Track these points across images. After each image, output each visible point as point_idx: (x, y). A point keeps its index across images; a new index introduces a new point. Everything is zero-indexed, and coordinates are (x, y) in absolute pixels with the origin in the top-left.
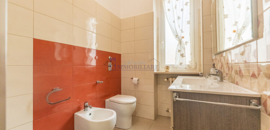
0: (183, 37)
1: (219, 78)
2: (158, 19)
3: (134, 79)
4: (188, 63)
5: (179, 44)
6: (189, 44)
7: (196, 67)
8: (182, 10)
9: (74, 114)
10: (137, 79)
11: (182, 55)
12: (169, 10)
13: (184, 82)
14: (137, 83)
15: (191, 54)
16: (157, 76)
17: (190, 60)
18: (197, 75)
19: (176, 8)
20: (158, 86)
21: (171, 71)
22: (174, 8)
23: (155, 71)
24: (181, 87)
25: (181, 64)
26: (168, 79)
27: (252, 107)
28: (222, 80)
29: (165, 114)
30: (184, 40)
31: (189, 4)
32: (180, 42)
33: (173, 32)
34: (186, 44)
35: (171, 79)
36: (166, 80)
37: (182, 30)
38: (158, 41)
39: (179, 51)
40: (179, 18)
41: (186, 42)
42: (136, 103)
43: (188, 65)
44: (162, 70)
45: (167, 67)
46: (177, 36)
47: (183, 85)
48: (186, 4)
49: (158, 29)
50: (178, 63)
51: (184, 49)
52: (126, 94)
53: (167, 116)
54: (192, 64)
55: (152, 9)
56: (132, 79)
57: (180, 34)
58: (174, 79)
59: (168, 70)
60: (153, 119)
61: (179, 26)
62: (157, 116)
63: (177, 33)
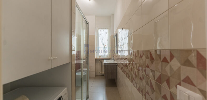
0: (105, 45)
2: (96, 36)
6: (107, 48)
8: (105, 35)
12: (100, 34)
16: (96, 59)
18: (109, 59)
19: (103, 34)
21: (101, 58)
25: (105, 55)
26: (100, 61)
29: (99, 74)
30: (106, 46)
32: (104, 47)
33: (102, 43)
35: (101, 61)
38: (96, 46)
40: (104, 38)
43: (107, 55)
44: (98, 58)
45: (100, 56)
46: (103, 45)
48: (107, 33)
55: (95, 34)
57: (104, 44)
60: (95, 76)
61: (104, 41)
62: (96, 76)
63: (103, 43)
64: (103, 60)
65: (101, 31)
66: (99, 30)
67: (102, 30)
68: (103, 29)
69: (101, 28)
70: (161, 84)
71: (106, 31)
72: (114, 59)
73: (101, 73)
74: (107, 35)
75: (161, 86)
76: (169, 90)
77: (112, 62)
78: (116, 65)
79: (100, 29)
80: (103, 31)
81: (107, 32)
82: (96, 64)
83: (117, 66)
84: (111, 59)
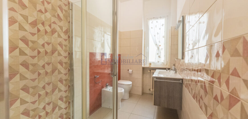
0: (160, 46)
1: (175, 72)
2: (145, 32)
3: (130, 70)
4: (162, 61)
5: (158, 50)
6: (163, 50)
7: (167, 64)
8: (160, 29)
9: (101, 90)
10: (131, 71)
11: (159, 57)
12: (152, 28)
13: (159, 73)
14: (132, 73)
15: (165, 56)
16: (144, 68)
17: (164, 59)
18: (165, 69)
19: (156, 27)
20: (144, 75)
21: (152, 66)
22: (155, 27)
23: (143, 66)
24: (158, 75)
25: (158, 62)
26: (150, 71)
27: (180, 82)
28: (176, 72)
29: (148, 92)
30: (160, 48)
31: (164, 25)
32: (158, 48)
33: (154, 42)
34: (162, 50)
35: (152, 71)
36: (149, 71)
37: (159, 41)
38: (144, 47)
39: (158, 54)
40: (158, 34)
41: (162, 49)
42: (131, 85)
43: (163, 62)
44: (147, 66)
45: (150, 64)
46: (156, 45)
47: (160, 75)
48: (163, 25)
49: (145, 39)
50: (157, 61)
51: (161, 52)
52: (124, 79)
53: (149, 93)
54: (164, 62)
55: (142, 28)
56: (128, 70)
58: (154, 71)
59: (150, 65)
60: (141, 94)
61: (158, 38)
62: (143, 93)
63: (156, 43)
64: (155, 69)
65: (152, 23)
66: (150, 21)
67: (155, 21)
68: (157, 18)
69: (154, 18)
70: (213, 84)
71: (162, 21)
72: (175, 70)
73: (151, 90)
74: (163, 29)
75: (213, 85)
76: (221, 89)
77: (171, 74)
78: (181, 82)
79: (151, 19)
80: (157, 22)
81: (164, 23)
82: (145, 75)
83: (182, 84)
84: (169, 69)
